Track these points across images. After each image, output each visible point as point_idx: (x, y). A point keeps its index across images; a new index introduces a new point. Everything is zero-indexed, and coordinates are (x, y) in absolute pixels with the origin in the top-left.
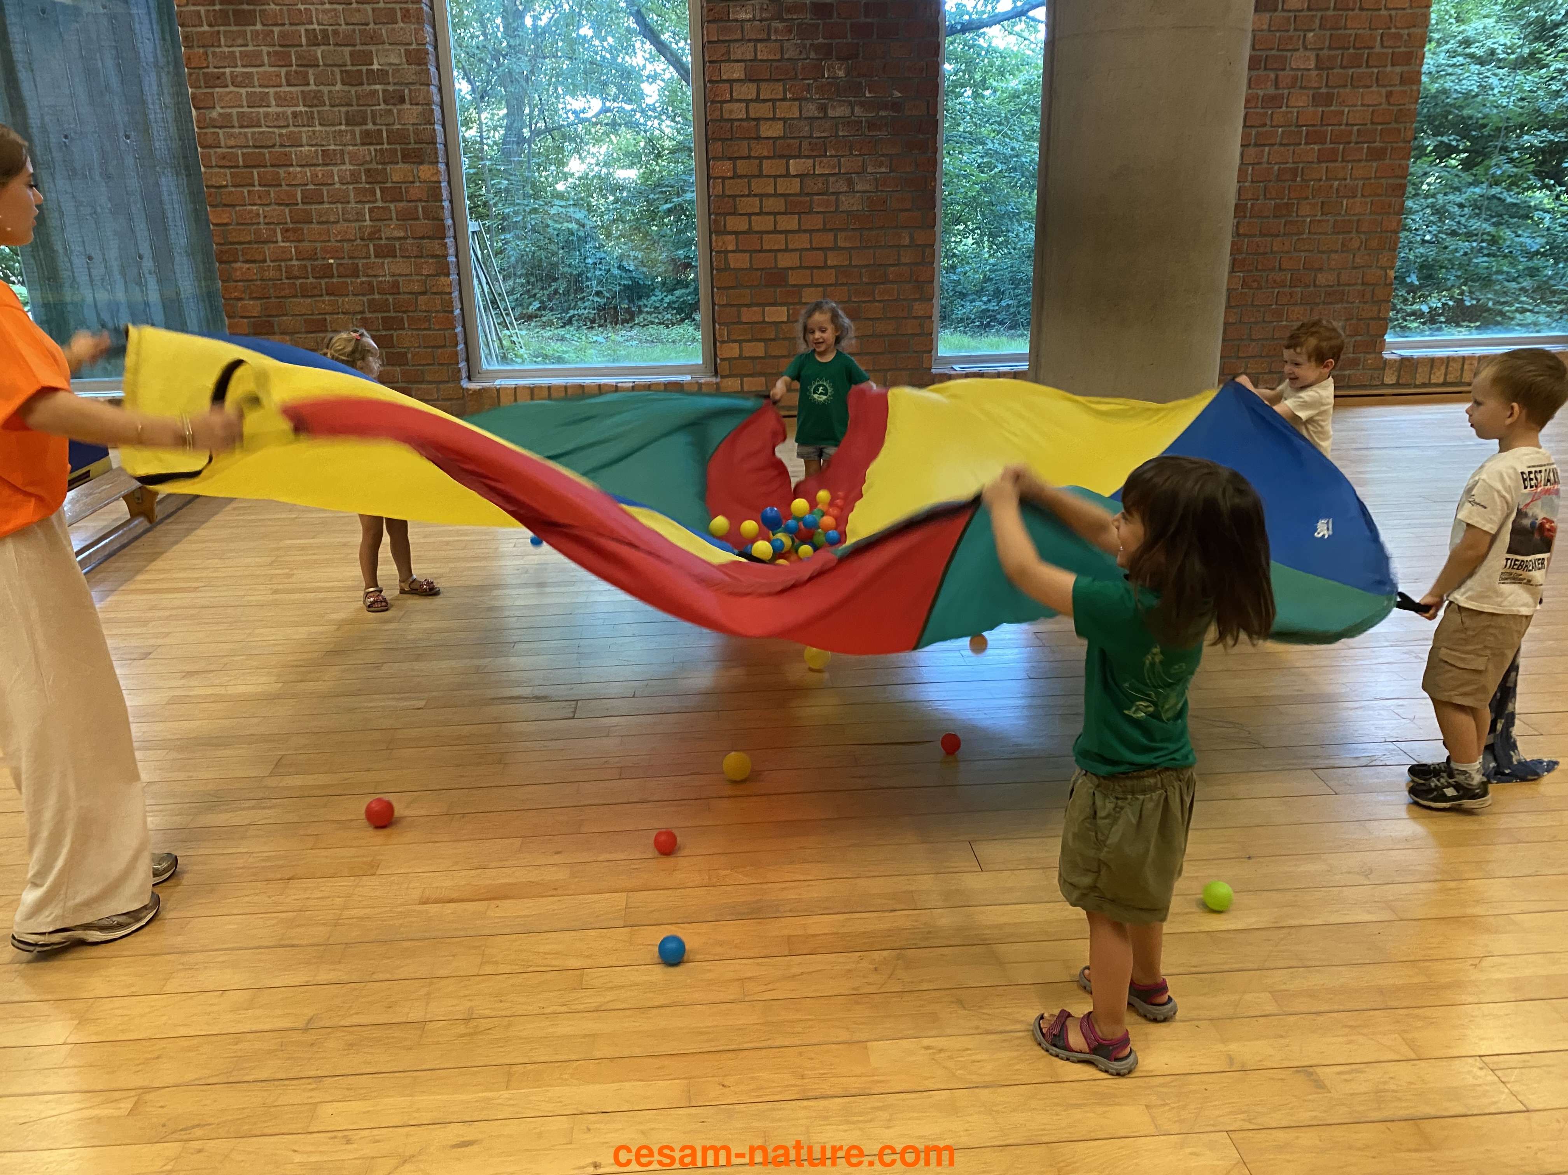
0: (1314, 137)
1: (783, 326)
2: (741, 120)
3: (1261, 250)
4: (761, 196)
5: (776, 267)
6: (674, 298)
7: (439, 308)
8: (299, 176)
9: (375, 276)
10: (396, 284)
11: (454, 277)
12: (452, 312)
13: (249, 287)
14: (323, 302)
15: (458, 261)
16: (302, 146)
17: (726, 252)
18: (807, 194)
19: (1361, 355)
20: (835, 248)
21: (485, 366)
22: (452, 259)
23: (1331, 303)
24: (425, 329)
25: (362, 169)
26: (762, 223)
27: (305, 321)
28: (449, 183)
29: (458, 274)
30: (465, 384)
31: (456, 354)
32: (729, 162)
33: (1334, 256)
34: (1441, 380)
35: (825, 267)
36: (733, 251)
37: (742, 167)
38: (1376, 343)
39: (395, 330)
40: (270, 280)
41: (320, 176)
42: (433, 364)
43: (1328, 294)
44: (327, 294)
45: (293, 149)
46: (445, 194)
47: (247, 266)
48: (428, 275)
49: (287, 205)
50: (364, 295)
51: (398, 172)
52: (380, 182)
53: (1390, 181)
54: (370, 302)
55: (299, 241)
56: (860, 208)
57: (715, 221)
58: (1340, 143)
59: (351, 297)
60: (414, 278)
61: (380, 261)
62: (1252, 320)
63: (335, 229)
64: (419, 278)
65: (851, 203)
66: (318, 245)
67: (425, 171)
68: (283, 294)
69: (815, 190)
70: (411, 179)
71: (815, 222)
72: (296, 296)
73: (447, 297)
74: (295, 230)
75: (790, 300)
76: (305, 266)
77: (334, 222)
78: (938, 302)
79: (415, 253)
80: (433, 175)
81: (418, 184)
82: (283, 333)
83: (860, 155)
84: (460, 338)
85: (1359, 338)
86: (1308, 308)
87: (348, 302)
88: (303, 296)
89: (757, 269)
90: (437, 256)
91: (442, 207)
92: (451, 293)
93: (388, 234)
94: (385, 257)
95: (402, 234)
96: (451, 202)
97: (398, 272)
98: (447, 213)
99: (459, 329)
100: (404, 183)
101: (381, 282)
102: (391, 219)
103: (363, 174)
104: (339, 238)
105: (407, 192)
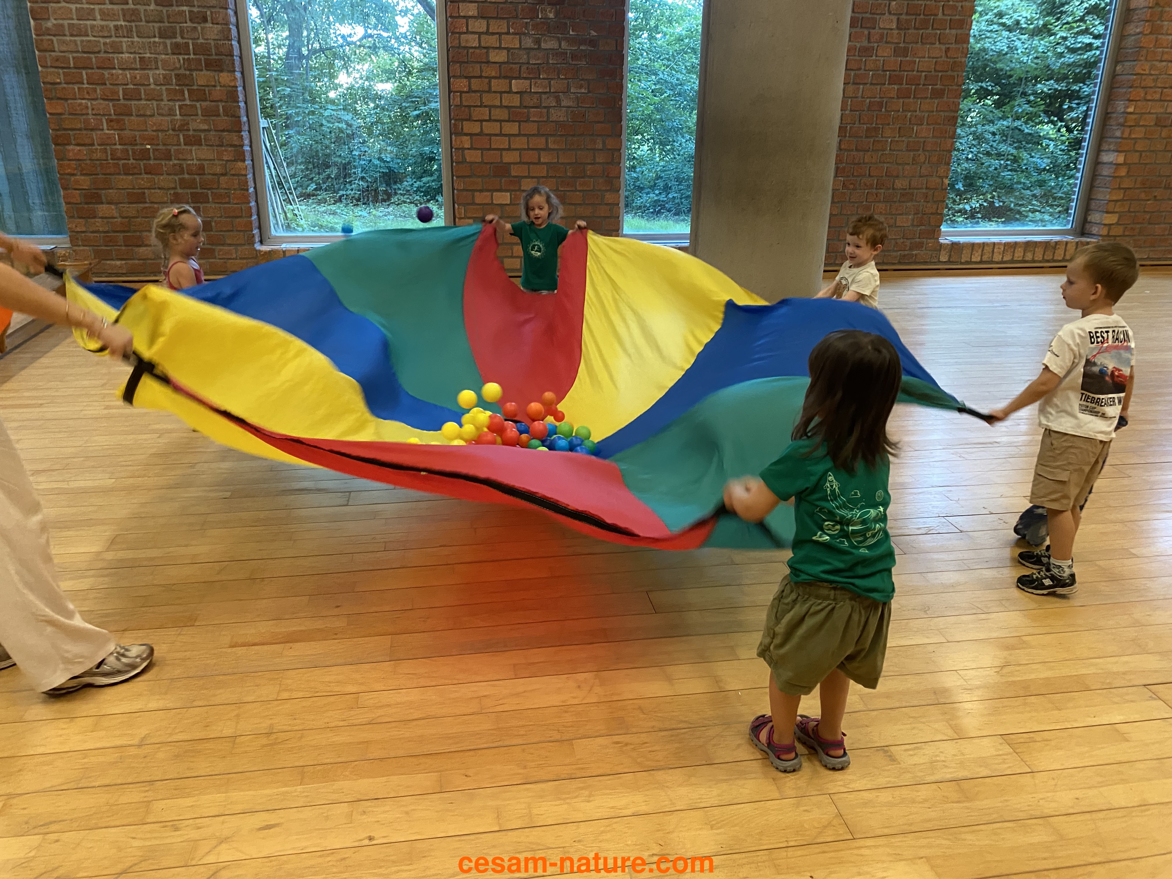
0: (895, 80)
1: (507, 208)
2: (475, 48)
3: (856, 161)
4: (490, 107)
5: (501, 162)
6: (422, 184)
7: (237, 186)
8: (120, 77)
9: (184, 160)
10: (202, 167)
11: (248, 162)
12: (247, 190)
13: (80, 165)
14: (143, 179)
15: (252, 150)
16: (122, 53)
17: (463, 149)
18: (526, 107)
19: (925, 240)
20: (546, 149)
21: (273, 232)
22: (247, 148)
23: (904, 202)
24: (225, 203)
25: (173, 74)
26: (490, 128)
27: (128, 194)
28: (244, 88)
29: (252, 160)
30: (258, 247)
31: (251, 223)
32: (465, 80)
33: (907, 167)
34: (979, 259)
35: (539, 163)
36: (468, 149)
37: (475, 84)
38: (935, 232)
39: (201, 203)
40: (97, 160)
41: (138, 77)
42: (232, 231)
43: (902, 195)
44: (146, 173)
45: (116, 55)
46: (241, 97)
47: (78, 148)
48: (227, 161)
49: (112, 100)
50: (176, 174)
51: (202, 77)
52: (187, 85)
53: (946, 114)
54: (180, 180)
55: (122, 130)
56: (565, 119)
57: (455, 124)
58: (912, 85)
59: (165, 176)
60: (216, 162)
61: (189, 148)
62: (849, 213)
63: (150, 121)
64: (221, 162)
65: (559, 115)
66: (137, 133)
67: (224, 77)
68: (108, 171)
69: (531, 104)
70: (213, 83)
71: (531, 128)
72: (119, 174)
73: (243, 178)
74: (118, 121)
75: (512, 188)
76: (127, 150)
77: (151, 116)
78: (623, 193)
79: (217, 143)
80: (231, 81)
81: (218, 88)
82: (108, 203)
83: (566, 79)
84: (254, 210)
85: (923, 227)
86: (888, 205)
87: (163, 180)
88: (126, 174)
89: (486, 163)
90: (235, 146)
91: (239, 107)
92: (246, 175)
93: (195, 128)
94: (192, 145)
95: (206, 127)
96: (246, 103)
97: (203, 157)
98: (243, 112)
99: (253, 204)
100: (208, 86)
101: (189, 165)
102: (197, 115)
103: (173, 77)
104: (155, 128)
105: (210, 94)
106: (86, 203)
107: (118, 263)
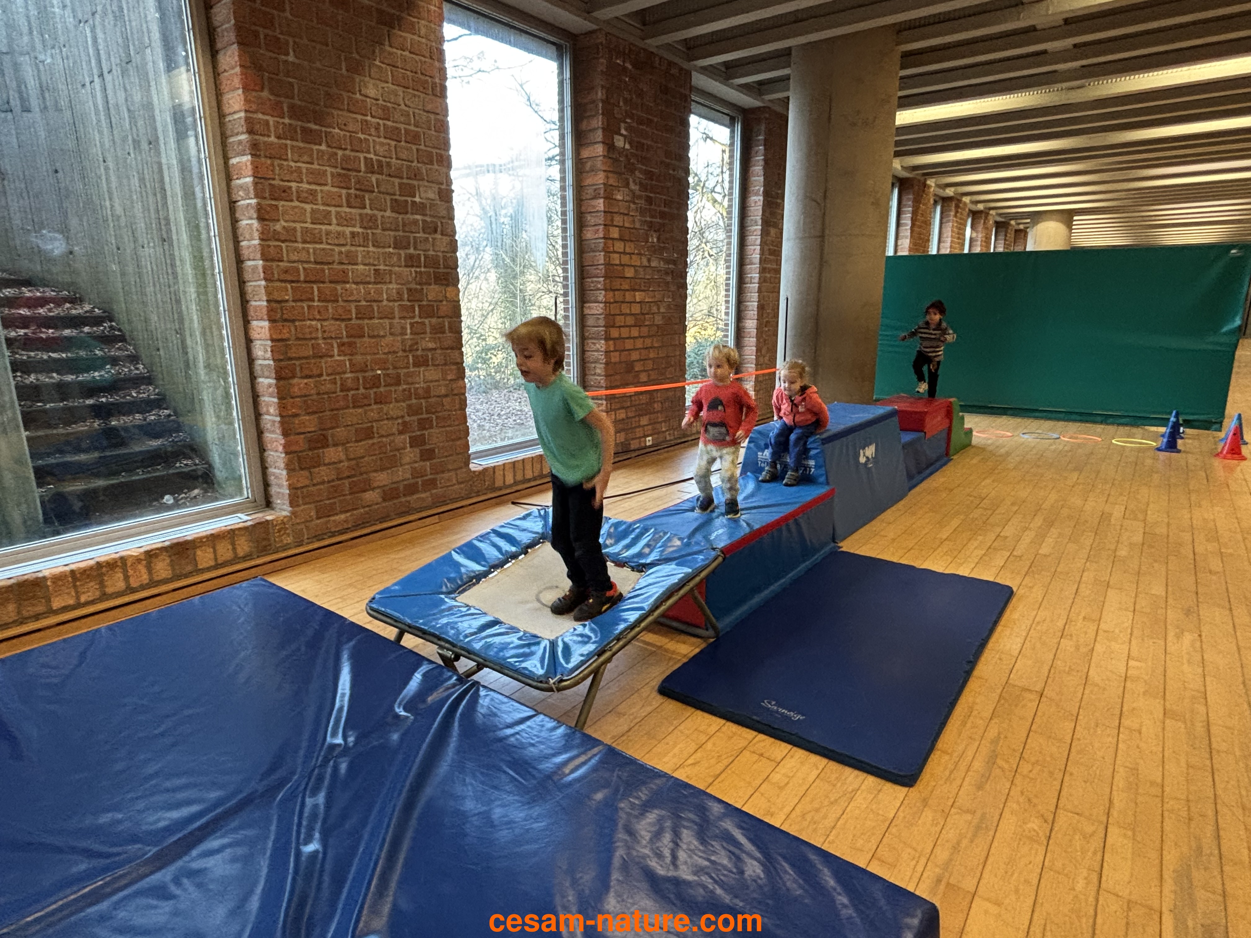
2: (617, 265)
4: (625, 315)
5: (630, 360)
7: (457, 407)
8: (355, 292)
9: (412, 383)
10: (428, 390)
12: (465, 409)
13: (305, 401)
14: (372, 410)
16: (356, 264)
17: (611, 352)
18: (643, 314)
20: (652, 347)
24: (448, 426)
25: (405, 288)
27: (357, 430)
31: (468, 443)
36: (614, 351)
37: (617, 296)
40: (327, 393)
41: (372, 292)
42: (452, 455)
44: (376, 403)
45: (350, 267)
47: (306, 381)
48: (451, 380)
49: (343, 320)
50: (404, 401)
51: (433, 291)
52: (418, 301)
54: (409, 406)
55: (353, 354)
56: (662, 323)
59: (394, 404)
60: (441, 382)
61: (417, 369)
63: (383, 342)
64: (445, 383)
66: (369, 357)
67: (450, 292)
68: (337, 406)
69: (646, 311)
70: (441, 298)
72: (348, 408)
73: (463, 397)
74: (350, 344)
76: (358, 378)
77: (383, 336)
79: (442, 362)
80: (455, 295)
81: (444, 303)
82: (336, 445)
83: (662, 291)
87: (393, 408)
88: (354, 407)
89: (622, 362)
91: (461, 323)
92: (464, 394)
93: (423, 347)
94: (420, 366)
95: (433, 346)
97: (430, 378)
100: (435, 301)
101: (417, 388)
102: (425, 333)
103: (405, 292)
104: (386, 351)
105: (438, 309)
106: (310, 449)
107: (343, 516)
